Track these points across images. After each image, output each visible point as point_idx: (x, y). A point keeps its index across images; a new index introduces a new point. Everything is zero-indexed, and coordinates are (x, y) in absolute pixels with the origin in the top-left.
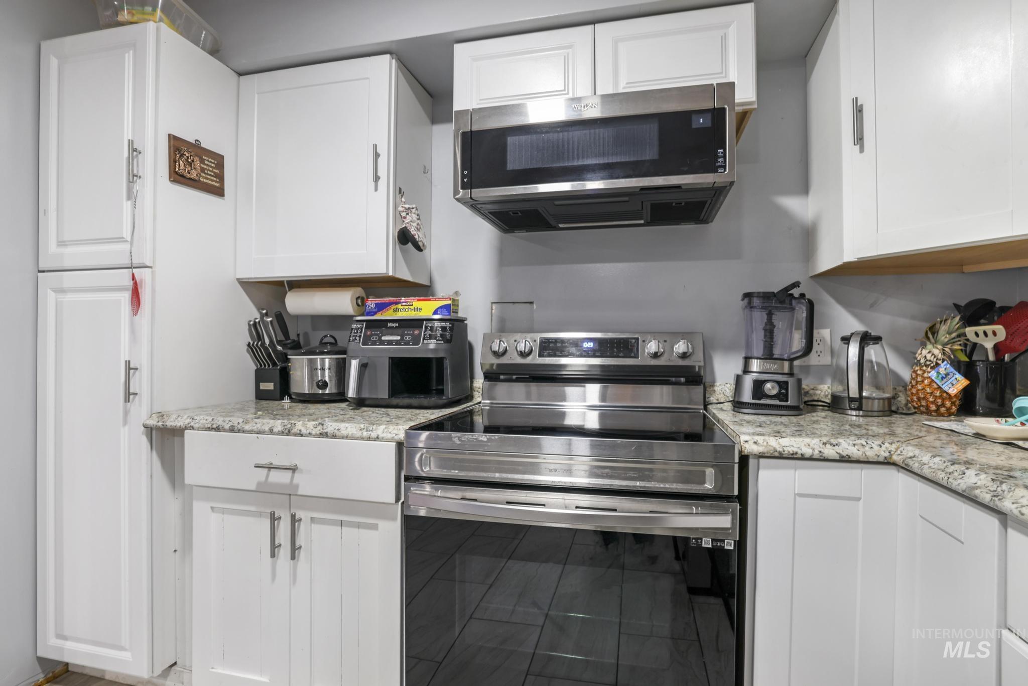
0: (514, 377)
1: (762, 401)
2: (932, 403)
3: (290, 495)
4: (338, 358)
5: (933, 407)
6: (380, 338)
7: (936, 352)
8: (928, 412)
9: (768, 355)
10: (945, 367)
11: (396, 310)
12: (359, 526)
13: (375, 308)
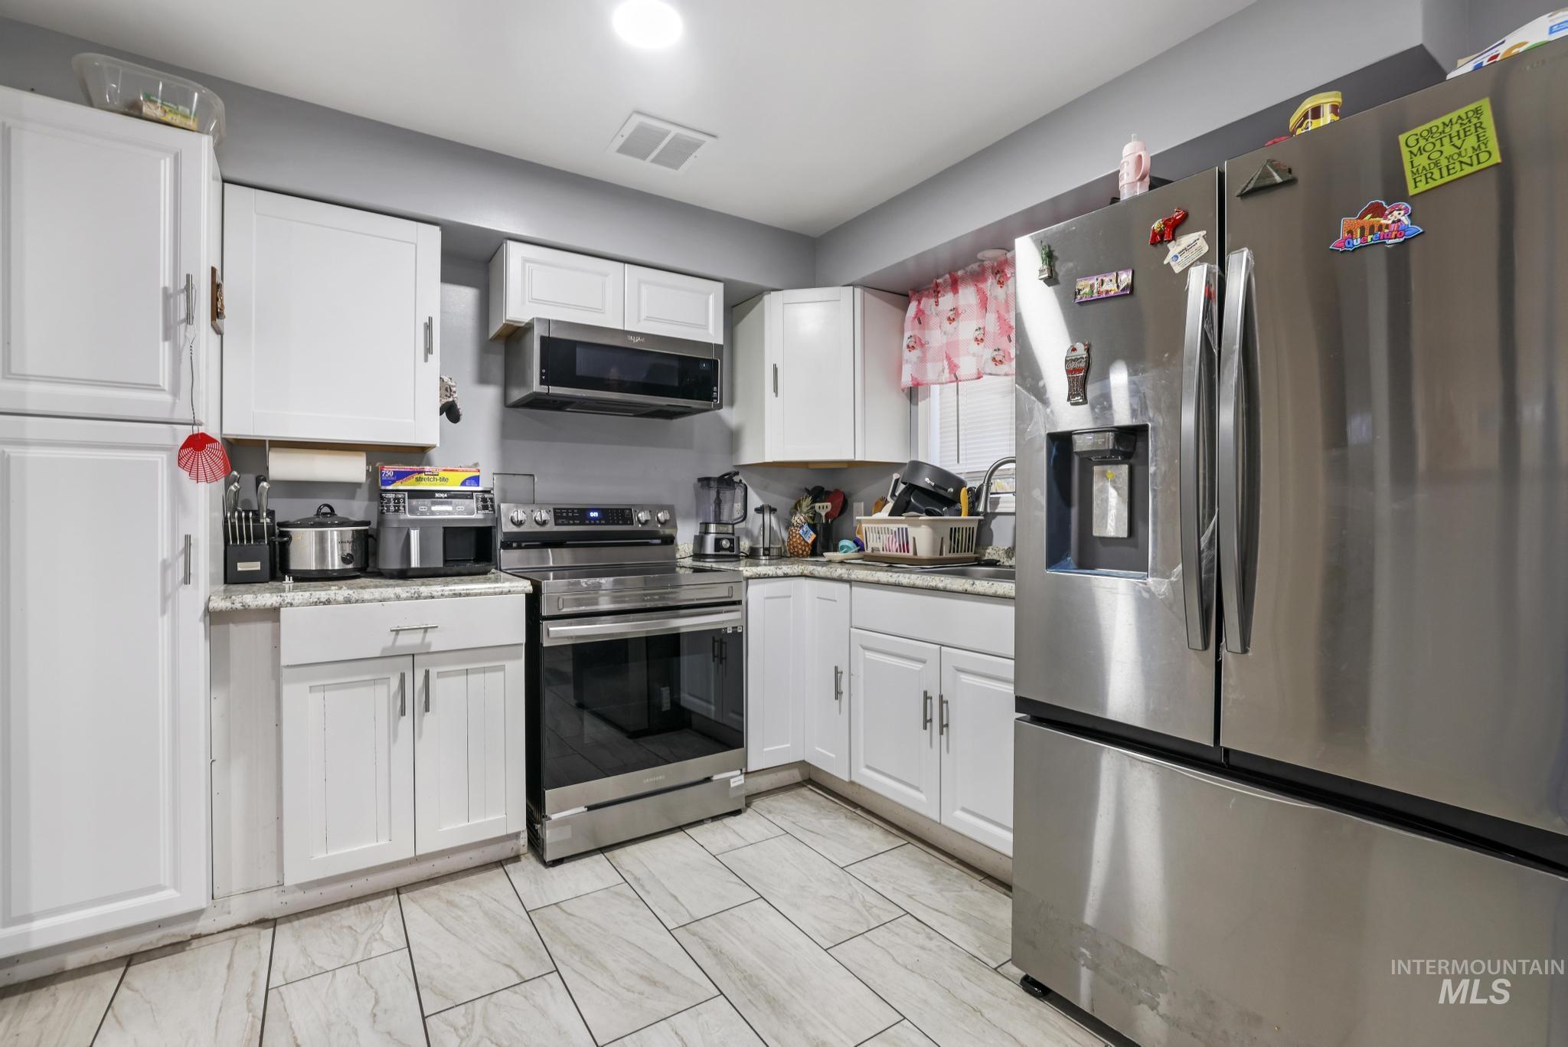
0: (523, 544)
1: (721, 553)
2: (801, 549)
3: (413, 655)
4: (356, 531)
5: (801, 552)
6: (429, 508)
7: (802, 518)
8: (798, 556)
9: (718, 522)
10: (806, 527)
11: (419, 480)
12: (484, 670)
13: (393, 476)
